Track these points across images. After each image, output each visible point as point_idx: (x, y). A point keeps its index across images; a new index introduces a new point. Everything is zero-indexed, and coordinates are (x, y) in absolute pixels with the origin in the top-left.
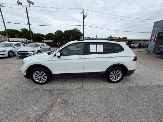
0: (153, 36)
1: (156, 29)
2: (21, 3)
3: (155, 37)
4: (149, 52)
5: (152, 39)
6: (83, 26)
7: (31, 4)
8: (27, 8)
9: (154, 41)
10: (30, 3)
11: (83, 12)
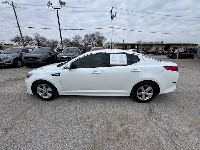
2: (52, 4)
4: (199, 59)
6: (111, 28)
7: (62, 5)
8: (58, 9)
10: (62, 3)
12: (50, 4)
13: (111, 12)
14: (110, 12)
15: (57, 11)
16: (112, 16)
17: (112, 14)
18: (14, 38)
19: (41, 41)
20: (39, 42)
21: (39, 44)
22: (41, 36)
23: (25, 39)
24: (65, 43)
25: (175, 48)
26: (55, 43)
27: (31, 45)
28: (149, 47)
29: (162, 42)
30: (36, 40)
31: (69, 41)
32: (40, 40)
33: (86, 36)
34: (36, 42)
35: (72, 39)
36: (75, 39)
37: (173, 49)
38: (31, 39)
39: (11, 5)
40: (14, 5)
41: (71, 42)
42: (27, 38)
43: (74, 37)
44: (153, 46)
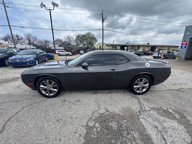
0: (185, 41)
1: (188, 34)
2: (44, 5)
3: (186, 42)
4: (180, 59)
5: (184, 45)
6: (102, 30)
7: (55, 7)
8: (51, 11)
9: (185, 47)
10: (55, 5)
11: (102, 14)
12: (43, 5)
13: (102, 15)
14: (100, 15)
15: (50, 12)
16: (102, 19)
17: (103, 17)
18: (4, 37)
19: (32, 41)
20: (31, 42)
21: (30, 43)
22: (32, 35)
23: (16, 38)
24: (57, 43)
25: (160, 50)
26: (47, 42)
27: (22, 44)
28: (136, 48)
29: (148, 44)
30: (27, 39)
31: (61, 41)
32: (31, 39)
33: (78, 37)
34: (27, 42)
35: (64, 39)
36: (67, 39)
37: (158, 50)
38: (22, 39)
39: (1, 4)
40: (5, 4)
41: (63, 42)
42: (17, 37)
43: (66, 37)
44: (141, 47)
